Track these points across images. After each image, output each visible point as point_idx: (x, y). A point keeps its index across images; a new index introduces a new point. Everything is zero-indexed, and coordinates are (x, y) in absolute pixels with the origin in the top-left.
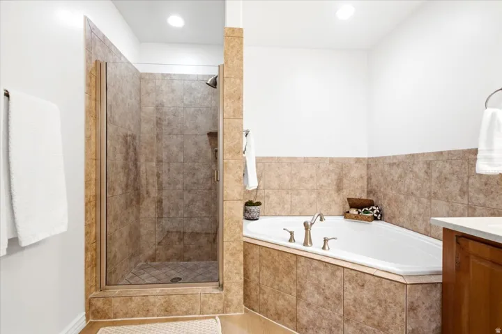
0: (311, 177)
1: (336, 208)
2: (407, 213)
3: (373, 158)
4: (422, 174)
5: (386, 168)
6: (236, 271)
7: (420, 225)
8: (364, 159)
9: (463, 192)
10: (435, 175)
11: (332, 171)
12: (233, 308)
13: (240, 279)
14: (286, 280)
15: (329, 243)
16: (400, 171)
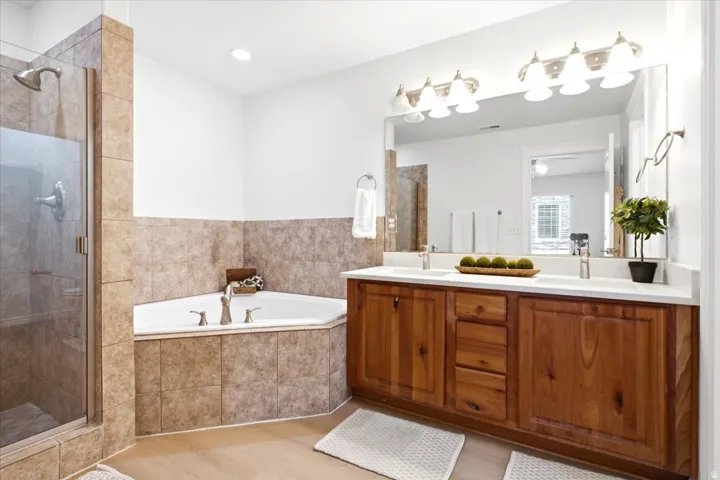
0: (181, 246)
1: (211, 284)
2: (292, 277)
3: (251, 222)
4: (306, 239)
5: (269, 234)
6: (123, 387)
7: (306, 287)
8: (240, 222)
9: (341, 253)
10: (319, 239)
11: (206, 237)
12: (117, 445)
13: (129, 396)
14: (206, 371)
15: (252, 314)
16: (284, 236)
